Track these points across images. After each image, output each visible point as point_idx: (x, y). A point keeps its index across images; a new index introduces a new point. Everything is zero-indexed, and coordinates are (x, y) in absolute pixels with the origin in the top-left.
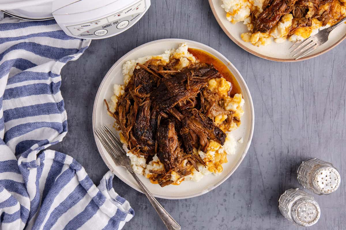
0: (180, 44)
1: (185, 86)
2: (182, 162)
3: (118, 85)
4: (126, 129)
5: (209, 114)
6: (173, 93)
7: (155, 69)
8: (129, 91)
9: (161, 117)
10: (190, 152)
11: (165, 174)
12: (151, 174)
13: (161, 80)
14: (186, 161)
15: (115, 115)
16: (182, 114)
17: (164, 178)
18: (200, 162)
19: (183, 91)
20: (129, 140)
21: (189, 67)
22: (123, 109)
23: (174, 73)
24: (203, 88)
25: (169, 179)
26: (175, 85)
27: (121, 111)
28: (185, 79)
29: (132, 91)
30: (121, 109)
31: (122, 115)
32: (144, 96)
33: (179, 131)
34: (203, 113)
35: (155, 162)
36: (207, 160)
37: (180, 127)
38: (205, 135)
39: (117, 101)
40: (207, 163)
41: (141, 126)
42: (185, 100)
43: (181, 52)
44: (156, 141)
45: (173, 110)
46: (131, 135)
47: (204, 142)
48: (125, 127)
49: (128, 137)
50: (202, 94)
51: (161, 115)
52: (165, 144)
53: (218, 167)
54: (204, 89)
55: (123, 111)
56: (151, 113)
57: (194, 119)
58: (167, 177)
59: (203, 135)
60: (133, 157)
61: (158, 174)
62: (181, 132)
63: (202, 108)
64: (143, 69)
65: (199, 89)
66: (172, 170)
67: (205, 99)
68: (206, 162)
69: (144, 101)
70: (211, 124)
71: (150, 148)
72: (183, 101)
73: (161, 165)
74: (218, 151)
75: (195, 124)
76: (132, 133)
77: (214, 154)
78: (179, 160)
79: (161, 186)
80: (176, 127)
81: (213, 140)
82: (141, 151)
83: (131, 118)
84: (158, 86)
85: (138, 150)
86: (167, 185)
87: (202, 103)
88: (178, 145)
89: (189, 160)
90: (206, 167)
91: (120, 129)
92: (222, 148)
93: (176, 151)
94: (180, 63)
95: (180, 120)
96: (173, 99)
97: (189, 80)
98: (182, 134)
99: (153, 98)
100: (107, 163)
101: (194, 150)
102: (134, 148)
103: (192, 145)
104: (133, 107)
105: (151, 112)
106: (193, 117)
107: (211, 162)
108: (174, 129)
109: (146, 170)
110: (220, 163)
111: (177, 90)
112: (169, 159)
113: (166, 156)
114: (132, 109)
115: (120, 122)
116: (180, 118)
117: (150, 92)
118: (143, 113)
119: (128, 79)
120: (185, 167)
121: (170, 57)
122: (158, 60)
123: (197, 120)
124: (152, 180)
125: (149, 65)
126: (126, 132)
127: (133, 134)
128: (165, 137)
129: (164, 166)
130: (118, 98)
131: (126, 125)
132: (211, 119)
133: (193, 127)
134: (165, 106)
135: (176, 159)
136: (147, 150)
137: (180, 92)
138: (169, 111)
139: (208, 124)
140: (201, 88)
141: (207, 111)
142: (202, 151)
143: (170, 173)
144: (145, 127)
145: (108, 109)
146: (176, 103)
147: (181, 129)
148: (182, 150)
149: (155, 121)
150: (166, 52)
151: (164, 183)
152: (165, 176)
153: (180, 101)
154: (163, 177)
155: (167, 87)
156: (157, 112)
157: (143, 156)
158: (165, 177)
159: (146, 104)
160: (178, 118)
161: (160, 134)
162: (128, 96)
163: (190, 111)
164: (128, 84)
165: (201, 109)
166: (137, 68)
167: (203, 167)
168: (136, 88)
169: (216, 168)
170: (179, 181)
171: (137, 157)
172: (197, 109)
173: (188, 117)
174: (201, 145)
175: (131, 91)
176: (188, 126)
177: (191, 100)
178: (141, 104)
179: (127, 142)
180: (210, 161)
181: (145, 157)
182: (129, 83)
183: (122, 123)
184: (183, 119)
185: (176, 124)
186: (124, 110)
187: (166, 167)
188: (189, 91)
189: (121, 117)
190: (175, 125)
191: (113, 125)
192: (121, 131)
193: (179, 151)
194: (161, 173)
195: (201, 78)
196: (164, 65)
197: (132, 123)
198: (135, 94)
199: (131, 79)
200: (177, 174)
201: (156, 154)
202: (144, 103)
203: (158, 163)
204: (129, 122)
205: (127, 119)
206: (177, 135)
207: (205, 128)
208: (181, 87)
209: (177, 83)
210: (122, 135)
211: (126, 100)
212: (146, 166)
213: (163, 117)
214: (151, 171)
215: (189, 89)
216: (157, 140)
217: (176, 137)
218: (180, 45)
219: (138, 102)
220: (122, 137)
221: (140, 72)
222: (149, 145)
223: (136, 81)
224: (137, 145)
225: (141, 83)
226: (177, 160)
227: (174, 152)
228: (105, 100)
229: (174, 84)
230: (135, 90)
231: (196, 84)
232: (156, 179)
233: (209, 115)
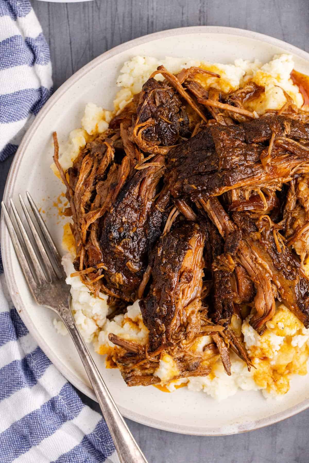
0: (277, 54)
1: (260, 153)
2: (195, 337)
3: (98, 107)
4: (84, 215)
5: (297, 241)
6: (226, 161)
7: (199, 94)
8: (119, 128)
9: (177, 213)
10: (224, 321)
11: (147, 353)
12: (112, 345)
13: (205, 123)
14: (205, 340)
15: (67, 174)
16: (231, 219)
17: (141, 366)
18: (240, 354)
19: (251, 163)
20: (84, 245)
21: (282, 112)
22: (92, 167)
23: (243, 115)
24: (302, 174)
25: (151, 371)
26: (237, 143)
27: (85, 169)
28: (265, 139)
29: (128, 129)
30: (87, 163)
31: (85, 179)
32: (154, 148)
33: (212, 262)
34: (283, 232)
35: (130, 320)
36: (258, 352)
37: (216, 250)
38: (273, 290)
39: (84, 143)
40: (257, 361)
41: (124, 220)
42: (250, 189)
43: (273, 73)
44: (149, 269)
45: (212, 203)
46: (93, 235)
47: (266, 304)
48: (83, 209)
49: (84, 238)
50: (293, 188)
51: (179, 209)
52: (167, 280)
53: (280, 378)
54: (303, 178)
55: (91, 171)
56: (157, 196)
57: (258, 240)
58: (148, 366)
59: (266, 288)
60: (81, 291)
61: (127, 350)
62: (214, 264)
63: (284, 220)
64: (170, 84)
65: (292, 173)
66: (164, 352)
67: (298, 202)
68: (253, 358)
69: (149, 161)
70: (296, 267)
71: (129, 282)
72: (242, 190)
73: (142, 330)
74: (291, 340)
75: (256, 254)
76: (97, 230)
77: (280, 345)
78: (190, 332)
79: (127, 383)
80: (208, 248)
81: (289, 307)
82: (104, 282)
83: (105, 192)
84: (193, 136)
85: (98, 275)
86: (143, 384)
87: (287, 209)
88: (199, 295)
89: (214, 339)
90: (249, 370)
91: (69, 212)
92: (303, 335)
93: (190, 306)
94: (262, 96)
95: (223, 235)
96: (221, 177)
97: (275, 142)
98: (216, 269)
99: (174, 160)
100: (13, 288)
101: (235, 319)
102: (90, 269)
103: (232, 303)
104: (117, 168)
105: (157, 193)
106: (257, 236)
107: (265, 362)
108: (201, 250)
109: (102, 333)
110: (287, 371)
111: (237, 156)
112: (167, 320)
113: (161, 310)
114: (114, 172)
115: (76, 195)
116: (225, 229)
117: (170, 145)
118: (136, 189)
119: (127, 101)
120: (199, 353)
121: (244, 76)
122: (213, 75)
123: (263, 245)
124: (109, 363)
125: (186, 81)
126: (83, 222)
127: (97, 233)
128: (174, 264)
129: (150, 334)
130: (87, 137)
131: (88, 207)
132: (298, 254)
133: (247, 260)
134: (197, 186)
135: (184, 326)
136: (118, 283)
137: (242, 165)
138: (201, 204)
139: (289, 264)
140: (295, 173)
141: (295, 233)
142: (251, 325)
143: (159, 357)
144: (132, 224)
145: (56, 157)
146: (224, 189)
147: (219, 257)
148: (204, 310)
149: (162, 217)
150: (237, 62)
151: (137, 377)
152: (143, 359)
153: (236, 186)
154: (137, 362)
155: (214, 144)
156: (171, 197)
157: (106, 297)
158: (142, 363)
159: (152, 171)
160: (220, 227)
161: (164, 253)
162: (113, 138)
163: (253, 219)
164: (122, 112)
165: (281, 223)
166: (155, 78)
167: (243, 368)
168: (138, 123)
169: (275, 381)
170: (175, 386)
171: (91, 294)
172: (272, 220)
173: (244, 231)
174: (256, 313)
175: (124, 128)
176: (237, 254)
177: (263, 194)
178: (140, 166)
179: (77, 249)
180: (265, 359)
181: (108, 301)
182: (127, 109)
183: (80, 200)
184: (230, 234)
185: (208, 242)
186: (94, 169)
187: (153, 338)
188: (266, 168)
189: (80, 184)
190: (206, 242)
191: (56, 201)
192: (70, 220)
193: (197, 310)
194: (135, 350)
195: (304, 148)
196: (223, 92)
197: (104, 205)
198: (131, 138)
199: (133, 101)
200: (175, 365)
201: (138, 301)
202: (147, 166)
203: (136, 323)
204: (97, 201)
205: (94, 193)
206: (204, 269)
207: (276, 273)
208: (250, 153)
209: (242, 142)
210: (70, 231)
211: (107, 147)
212: (106, 323)
213: (182, 214)
214: (113, 338)
215: (268, 165)
216: (152, 267)
217: (199, 274)
218: (275, 56)
219: (135, 158)
220: (69, 235)
221: (161, 90)
222: (127, 273)
223: (146, 108)
224: (101, 262)
225: (154, 116)
226: (186, 328)
227: (185, 307)
228: (54, 134)
229: (236, 141)
230: (136, 128)
231: (287, 157)
232: (119, 362)
233: (296, 243)
